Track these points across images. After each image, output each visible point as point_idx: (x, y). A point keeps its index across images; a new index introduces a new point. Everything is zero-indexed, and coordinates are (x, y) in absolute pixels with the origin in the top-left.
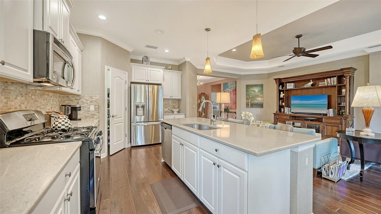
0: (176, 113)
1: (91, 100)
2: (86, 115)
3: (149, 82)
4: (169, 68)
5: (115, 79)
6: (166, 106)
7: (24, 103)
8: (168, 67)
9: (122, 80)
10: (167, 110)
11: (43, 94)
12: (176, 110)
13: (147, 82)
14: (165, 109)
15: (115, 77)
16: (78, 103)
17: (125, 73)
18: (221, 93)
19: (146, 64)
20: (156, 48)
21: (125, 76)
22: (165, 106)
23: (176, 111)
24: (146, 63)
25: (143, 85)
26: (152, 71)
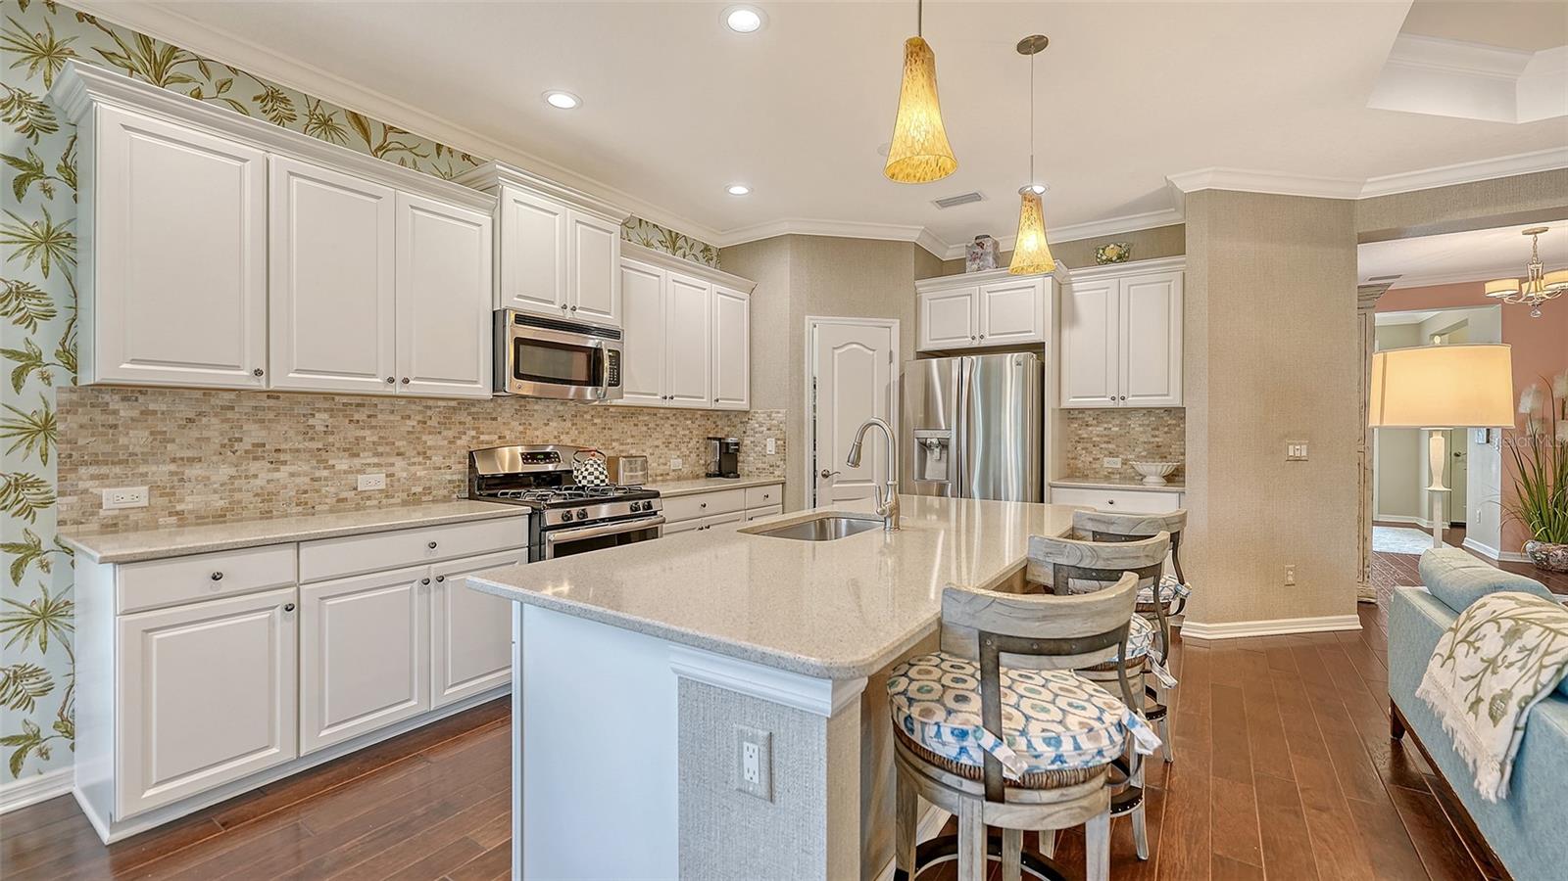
0: (1153, 481)
1: (768, 423)
2: (760, 465)
3: (984, 343)
4: (1104, 258)
5: (837, 352)
6: (1110, 446)
7: (567, 433)
8: (1101, 251)
9: (871, 352)
10: (1119, 466)
11: (632, 414)
12: (1153, 469)
13: (975, 344)
14: (1106, 459)
15: (834, 348)
16: (744, 432)
17: (887, 325)
18: (1385, 358)
19: (979, 269)
20: (975, 197)
21: (885, 336)
22: (1103, 446)
23: (1153, 471)
24: (975, 266)
25: (934, 361)
26: (994, 294)
